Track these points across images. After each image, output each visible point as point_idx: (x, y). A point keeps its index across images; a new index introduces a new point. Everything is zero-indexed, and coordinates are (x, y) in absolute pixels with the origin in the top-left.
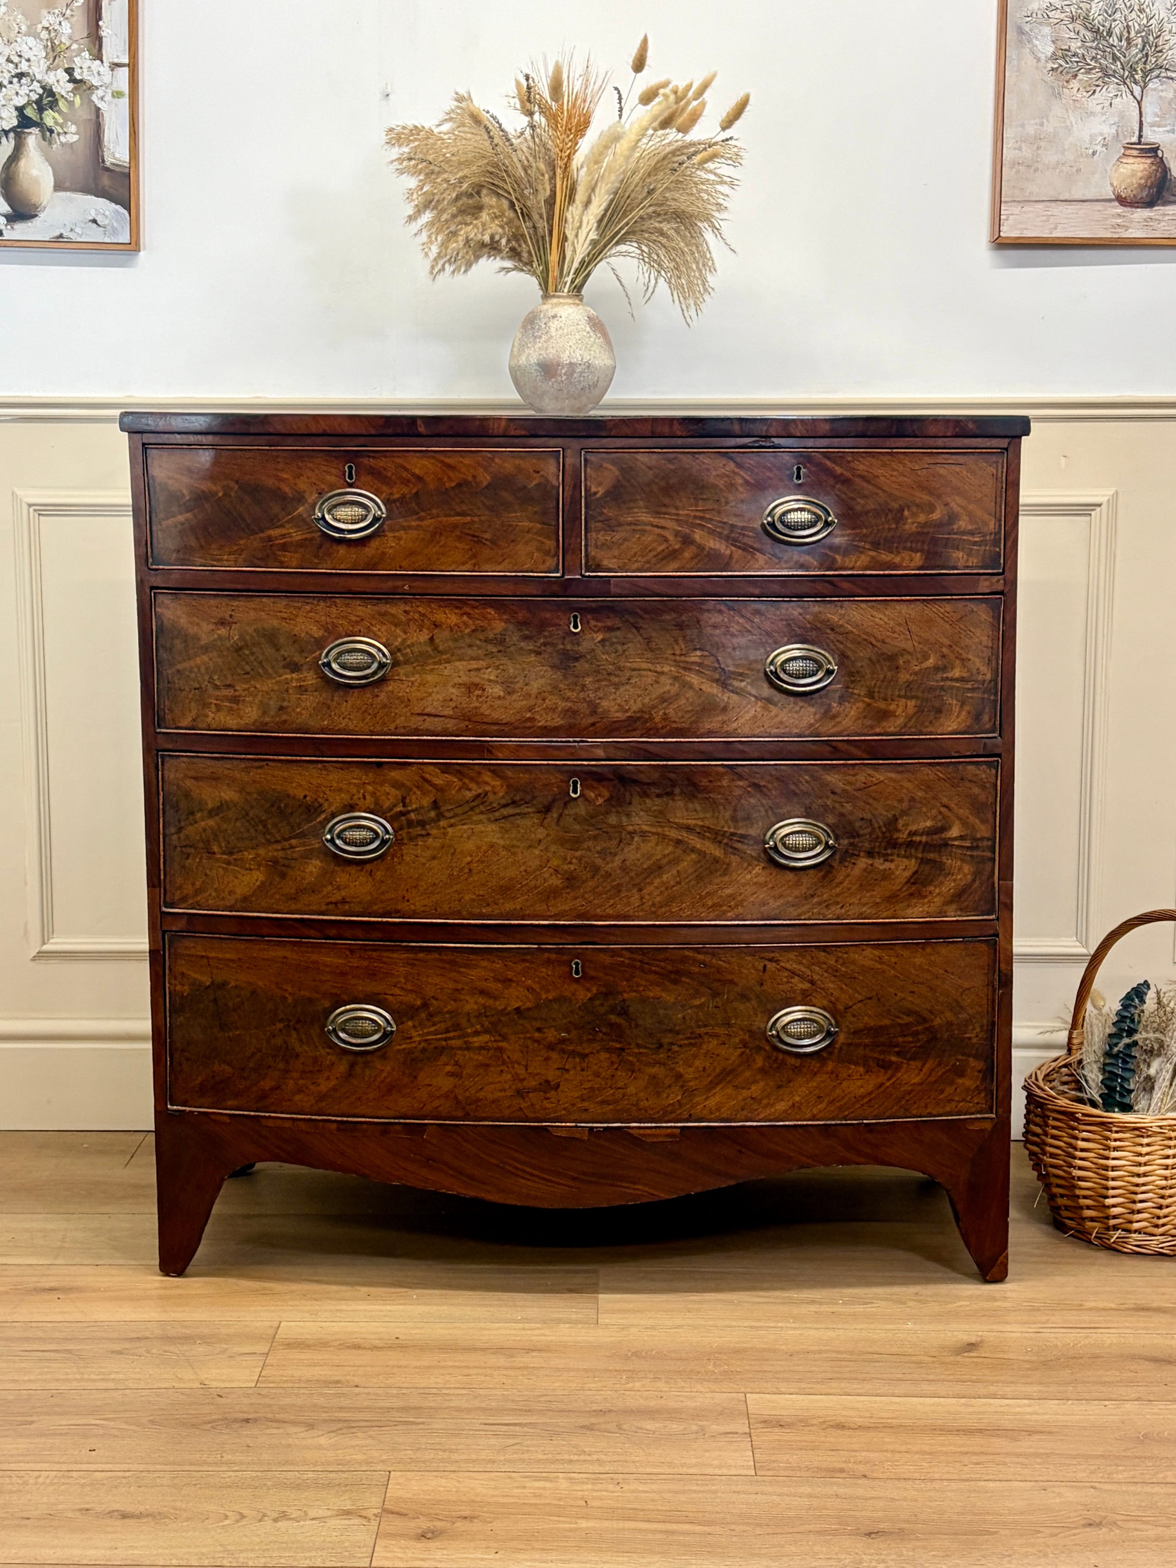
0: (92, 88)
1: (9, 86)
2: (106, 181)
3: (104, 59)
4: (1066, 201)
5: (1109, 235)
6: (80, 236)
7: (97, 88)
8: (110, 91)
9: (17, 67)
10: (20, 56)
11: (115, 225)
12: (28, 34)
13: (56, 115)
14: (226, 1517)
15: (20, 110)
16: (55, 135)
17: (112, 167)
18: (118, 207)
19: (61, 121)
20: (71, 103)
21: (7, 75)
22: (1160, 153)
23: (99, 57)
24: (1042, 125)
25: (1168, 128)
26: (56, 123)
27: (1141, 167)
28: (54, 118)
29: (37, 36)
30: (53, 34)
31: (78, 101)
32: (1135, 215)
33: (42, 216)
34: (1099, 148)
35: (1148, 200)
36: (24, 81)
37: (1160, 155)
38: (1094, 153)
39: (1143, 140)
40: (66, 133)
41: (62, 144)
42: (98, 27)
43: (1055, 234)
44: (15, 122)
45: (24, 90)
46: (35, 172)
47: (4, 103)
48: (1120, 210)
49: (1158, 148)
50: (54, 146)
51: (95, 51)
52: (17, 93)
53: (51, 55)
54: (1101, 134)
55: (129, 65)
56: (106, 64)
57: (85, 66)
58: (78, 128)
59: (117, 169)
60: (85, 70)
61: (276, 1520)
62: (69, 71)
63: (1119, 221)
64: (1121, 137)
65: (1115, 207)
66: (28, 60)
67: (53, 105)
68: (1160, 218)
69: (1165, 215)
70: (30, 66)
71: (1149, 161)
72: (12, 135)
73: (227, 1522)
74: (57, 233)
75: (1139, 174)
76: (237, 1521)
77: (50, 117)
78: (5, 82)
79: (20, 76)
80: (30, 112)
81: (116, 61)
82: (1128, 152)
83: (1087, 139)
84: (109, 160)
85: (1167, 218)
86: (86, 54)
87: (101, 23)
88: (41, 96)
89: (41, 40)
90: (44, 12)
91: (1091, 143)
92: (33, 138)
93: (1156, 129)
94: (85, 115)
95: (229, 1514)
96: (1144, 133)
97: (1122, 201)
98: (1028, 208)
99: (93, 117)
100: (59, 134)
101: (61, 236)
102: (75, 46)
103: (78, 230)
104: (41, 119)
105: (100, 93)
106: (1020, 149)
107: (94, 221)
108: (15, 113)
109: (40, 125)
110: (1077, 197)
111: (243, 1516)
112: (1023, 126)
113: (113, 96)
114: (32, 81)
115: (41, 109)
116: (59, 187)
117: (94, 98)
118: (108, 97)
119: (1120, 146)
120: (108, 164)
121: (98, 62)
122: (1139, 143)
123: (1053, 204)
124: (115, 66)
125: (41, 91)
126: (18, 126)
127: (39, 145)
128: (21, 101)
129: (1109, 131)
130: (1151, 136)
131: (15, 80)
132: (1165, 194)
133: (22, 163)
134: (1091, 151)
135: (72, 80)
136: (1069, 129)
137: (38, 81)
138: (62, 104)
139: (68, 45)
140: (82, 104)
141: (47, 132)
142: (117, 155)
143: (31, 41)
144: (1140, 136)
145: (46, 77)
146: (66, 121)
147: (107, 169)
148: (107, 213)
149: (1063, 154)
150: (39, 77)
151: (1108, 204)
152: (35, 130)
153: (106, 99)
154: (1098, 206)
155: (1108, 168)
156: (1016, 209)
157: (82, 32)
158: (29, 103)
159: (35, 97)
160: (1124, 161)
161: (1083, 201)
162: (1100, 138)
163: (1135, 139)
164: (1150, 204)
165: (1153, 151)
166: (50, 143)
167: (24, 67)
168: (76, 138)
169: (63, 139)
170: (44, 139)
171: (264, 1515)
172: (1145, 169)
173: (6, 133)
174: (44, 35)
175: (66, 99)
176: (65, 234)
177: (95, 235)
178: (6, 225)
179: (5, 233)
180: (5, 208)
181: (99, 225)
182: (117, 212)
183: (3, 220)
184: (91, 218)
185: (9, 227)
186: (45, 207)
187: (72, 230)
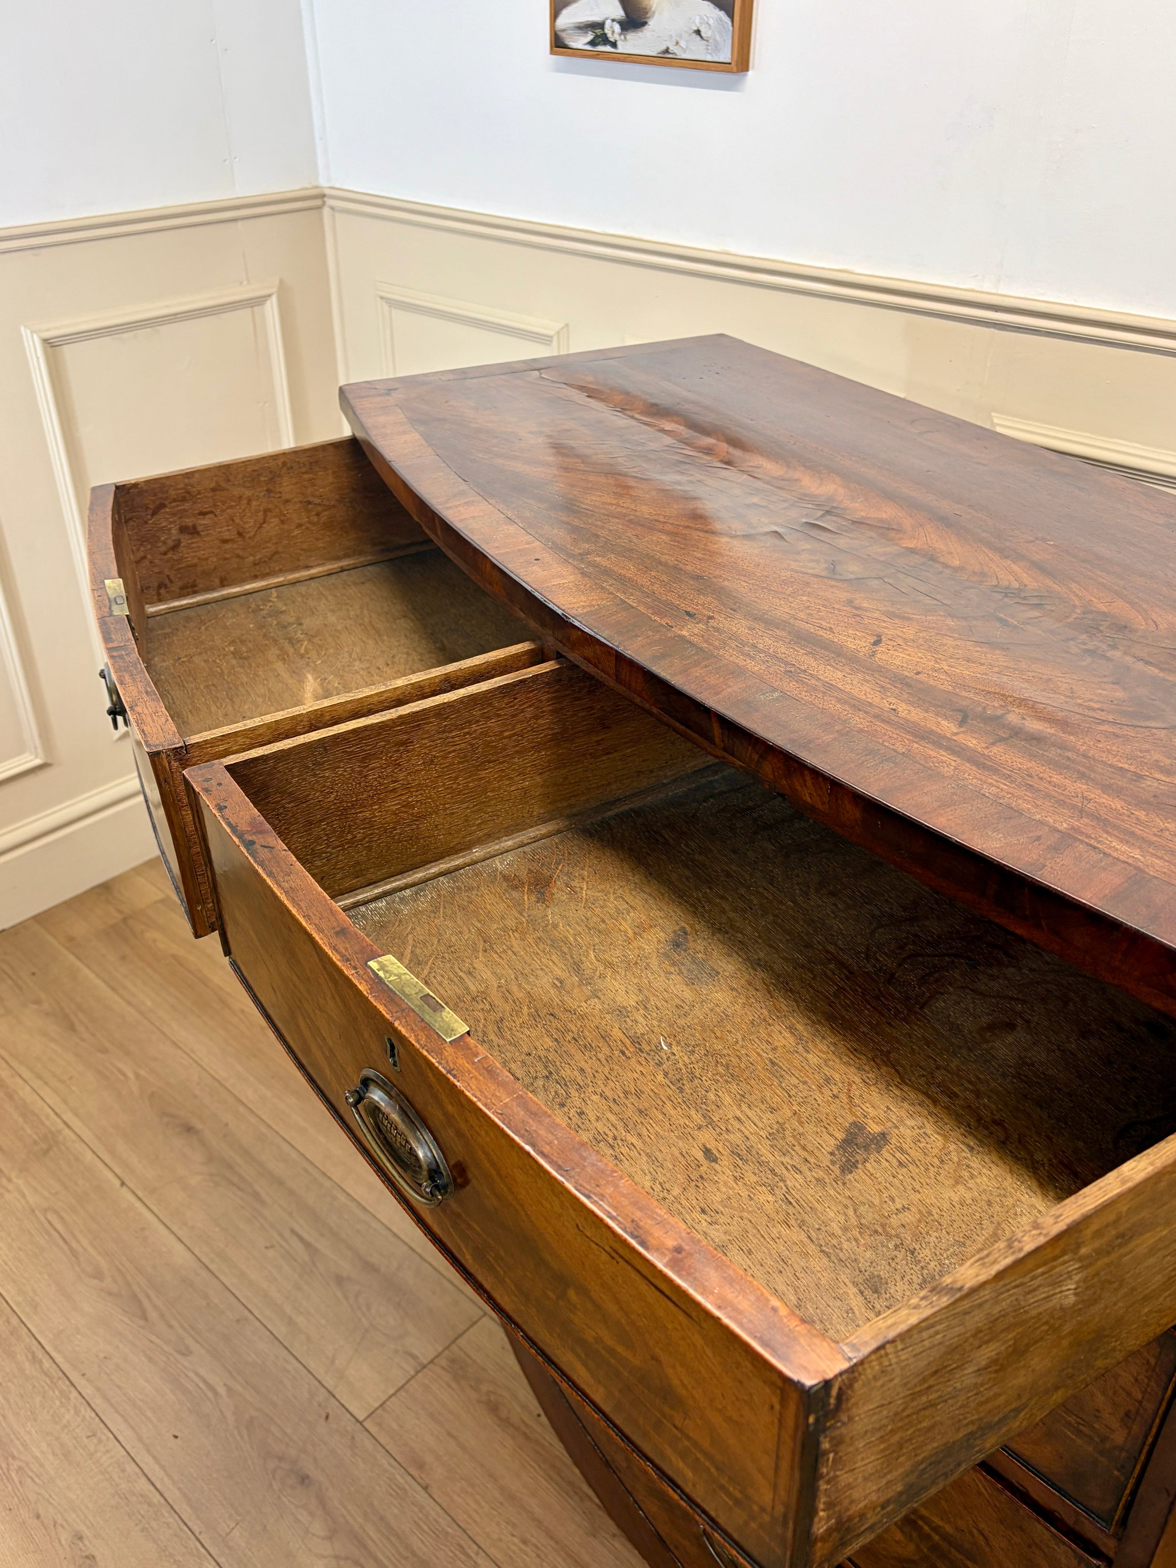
178: (620, 34)
179: (619, 43)
180: (619, 13)
181: (701, 37)
182: (721, 20)
183: (617, 28)
184: (696, 28)
185: (622, 37)
186: (654, 13)
187: (677, 43)
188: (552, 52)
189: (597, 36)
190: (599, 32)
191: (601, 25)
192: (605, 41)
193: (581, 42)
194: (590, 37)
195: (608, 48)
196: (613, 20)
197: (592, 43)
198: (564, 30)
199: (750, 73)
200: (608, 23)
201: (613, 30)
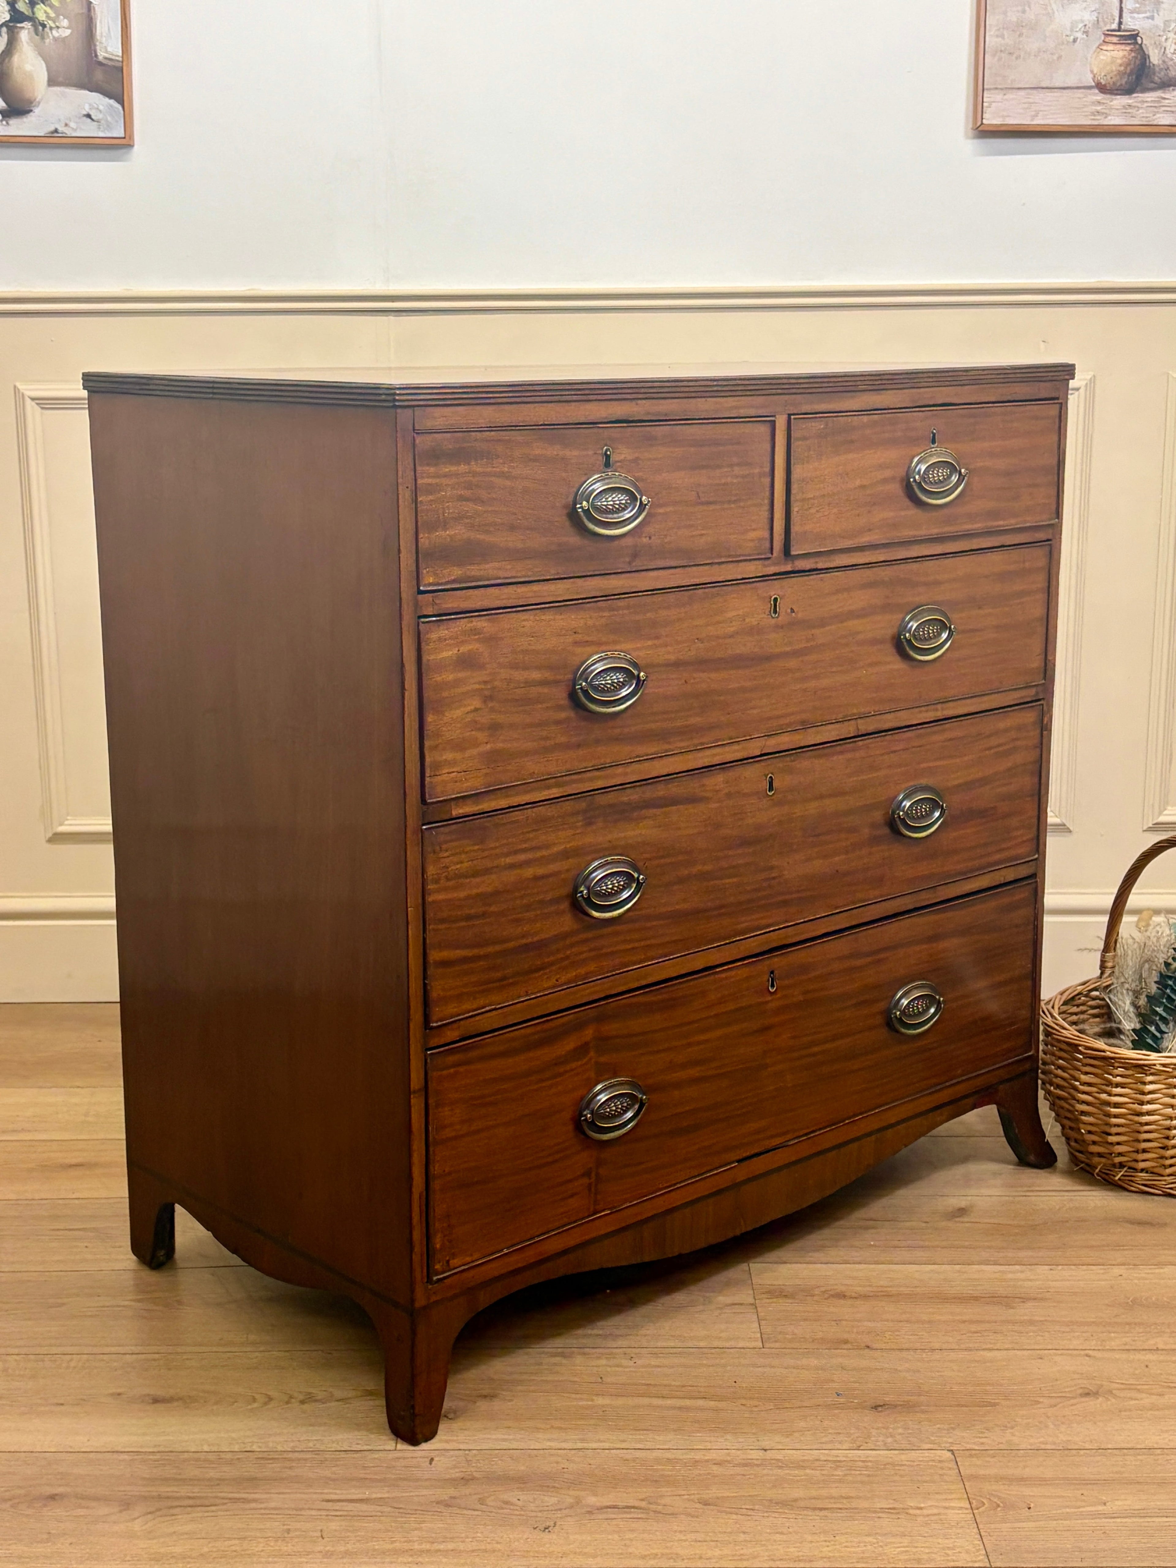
2: (96, 75)
4: (1047, 88)
5: (1089, 123)
13: (48, 9)
14: (254, 1400)
16: (47, 30)
17: (104, 61)
18: (112, 102)
19: (53, 15)
22: (1139, 38)
24: (1024, 12)
25: (1148, 14)
26: (48, 17)
27: (1121, 54)
28: (46, 12)
32: (1115, 102)
33: (37, 110)
34: (1079, 35)
35: (1127, 87)
37: (1139, 41)
38: (1075, 41)
39: (1123, 27)
40: (58, 27)
41: (55, 39)
43: (1036, 122)
44: (7, 17)
46: (28, 67)
48: (1100, 97)
49: (1137, 35)
50: (47, 41)
54: (1082, 21)
58: (70, 21)
59: (110, 63)
61: (302, 1402)
63: (1099, 108)
64: (1101, 24)
65: (1095, 94)
68: (1139, 105)
69: (1143, 102)
71: (1128, 48)
73: (255, 1405)
74: (52, 129)
75: (1119, 61)
76: (266, 1404)
77: (42, 11)
80: (22, 7)
82: (1107, 39)
83: (1068, 25)
84: (101, 55)
85: (1146, 105)
91: (1072, 30)
92: (25, 33)
93: (1136, 15)
94: (77, 9)
95: (257, 1396)
96: (1124, 20)
97: (1102, 88)
98: (1010, 96)
99: (85, 11)
100: (51, 28)
101: (56, 131)
104: (33, 13)
106: (1003, 37)
108: (6, 7)
109: (31, 19)
110: (1057, 85)
111: (270, 1399)
112: (1005, 13)
116: (52, 81)
119: (1100, 33)
120: (100, 58)
122: (1119, 30)
123: (1035, 92)
126: (10, 21)
127: (31, 39)
129: (1089, 17)
130: (1131, 22)
132: (1144, 81)
133: (16, 59)
134: (1072, 38)
136: (1050, 16)
141: (39, 27)
142: (109, 49)
144: (1120, 23)
146: (58, 16)
147: (100, 64)
149: (1045, 41)
151: (1089, 91)
152: (27, 25)
154: (1079, 93)
155: (1089, 56)
156: (999, 97)
160: (1104, 48)
161: (1064, 88)
162: (1080, 25)
163: (1115, 26)
164: (1129, 91)
165: (1132, 38)
166: (43, 38)
168: (68, 32)
169: (55, 33)
170: (37, 34)
171: (291, 1397)
172: (1124, 56)
176: (60, 129)
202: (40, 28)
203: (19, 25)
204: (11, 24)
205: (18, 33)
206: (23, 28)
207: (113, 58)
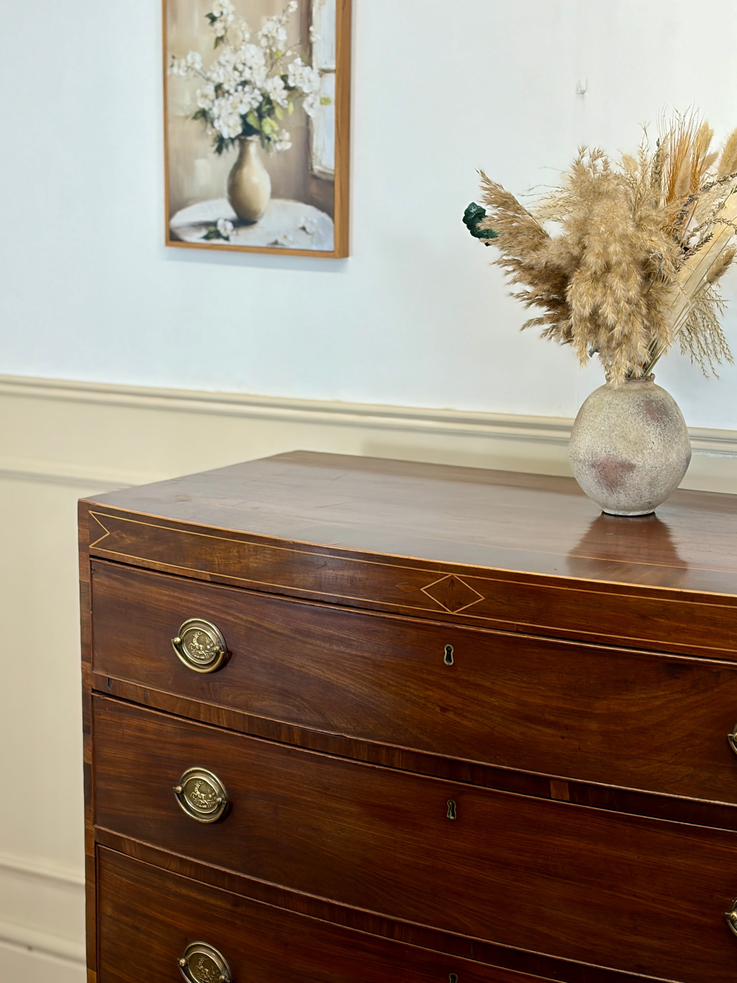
0: (303, 95)
1: (236, 94)
2: (314, 188)
3: (314, 64)
6: (292, 243)
7: (307, 95)
8: (318, 98)
9: (241, 76)
10: (244, 64)
11: (321, 232)
12: (251, 42)
13: (273, 123)
15: (244, 117)
16: (271, 143)
17: (319, 175)
18: (324, 215)
19: (276, 128)
20: (285, 110)
21: (233, 84)
23: (309, 63)
26: (273, 131)
28: (272, 126)
29: (257, 43)
30: (271, 42)
31: (291, 108)
33: (262, 222)
36: (247, 88)
40: (281, 141)
41: (279, 152)
42: (309, 33)
44: (239, 130)
45: (247, 98)
46: (255, 179)
47: (230, 110)
50: (272, 154)
51: (306, 58)
52: (241, 102)
53: (270, 62)
55: (335, 71)
56: (316, 71)
57: (297, 73)
58: (291, 135)
59: (324, 177)
60: (298, 77)
62: (284, 78)
66: (251, 68)
67: (271, 112)
70: (252, 74)
72: (237, 142)
74: (273, 240)
77: (268, 125)
78: (232, 91)
79: (244, 83)
80: (252, 120)
81: (325, 67)
84: (317, 168)
86: (298, 61)
87: (311, 29)
88: (261, 104)
89: (262, 47)
90: (264, 19)
92: (254, 146)
94: (297, 122)
99: (304, 124)
100: (275, 142)
101: (276, 243)
102: (289, 53)
103: (290, 238)
104: (261, 126)
105: (310, 99)
107: (304, 229)
108: (239, 121)
109: (258, 132)
113: (321, 103)
114: (254, 88)
115: (261, 117)
116: (275, 194)
117: (305, 106)
118: (317, 104)
120: (316, 172)
121: (308, 68)
124: (324, 72)
125: (260, 99)
126: (242, 134)
127: (258, 152)
128: (244, 110)
131: (240, 88)
133: (246, 171)
135: (287, 88)
137: (259, 89)
138: (278, 112)
139: (283, 51)
140: (294, 112)
141: (266, 139)
142: (324, 163)
143: (253, 48)
145: (265, 86)
146: (281, 129)
147: (315, 177)
148: (315, 221)
150: (259, 84)
152: (255, 138)
153: (314, 106)
157: (296, 39)
158: (250, 112)
159: (256, 105)
166: (268, 151)
167: (247, 75)
168: (287, 146)
169: (278, 147)
170: (263, 148)
173: (232, 140)
174: (264, 42)
175: (281, 107)
176: (280, 240)
177: (304, 242)
178: (233, 231)
179: (231, 238)
180: (232, 214)
181: (307, 233)
182: (323, 219)
183: (230, 226)
184: (300, 225)
185: (234, 232)
186: (263, 214)
187: (285, 237)
188: (167, 244)
189: (210, 233)
190: (212, 229)
191: (215, 224)
192: (218, 235)
193: (196, 237)
194: (204, 232)
195: (221, 242)
196: (226, 220)
197: (207, 237)
198: (178, 228)
199: (350, 259)
200: (220, 223)
201: (225, 228)
202: (266, 141)
203: (249, 138)
204: (242, 137)
205: (248, 146)
206: (251, 141)
207: (326, 171)
